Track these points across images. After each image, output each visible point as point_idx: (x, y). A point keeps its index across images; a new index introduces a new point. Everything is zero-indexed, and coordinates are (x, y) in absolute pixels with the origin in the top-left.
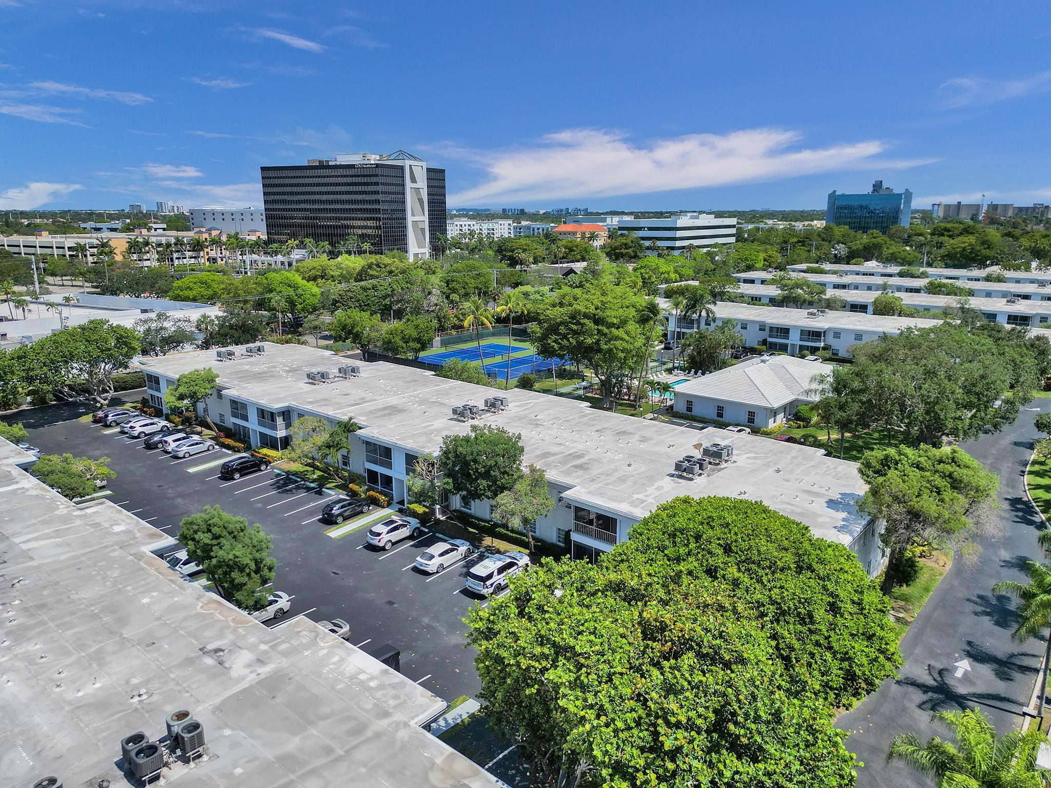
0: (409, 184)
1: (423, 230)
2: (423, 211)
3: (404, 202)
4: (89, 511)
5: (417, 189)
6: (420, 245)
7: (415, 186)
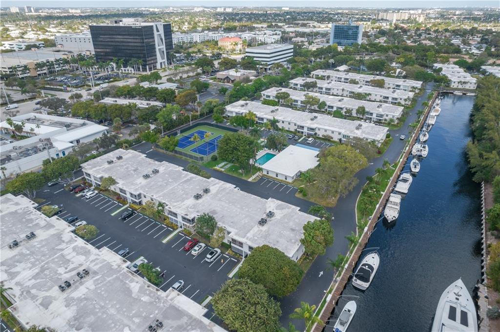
0: (156, 33)
1: (163, 52)
2: (163, 43)
3: (154, 41)
5: (160, 35)
6: (163, 58)
7: (159, 33)
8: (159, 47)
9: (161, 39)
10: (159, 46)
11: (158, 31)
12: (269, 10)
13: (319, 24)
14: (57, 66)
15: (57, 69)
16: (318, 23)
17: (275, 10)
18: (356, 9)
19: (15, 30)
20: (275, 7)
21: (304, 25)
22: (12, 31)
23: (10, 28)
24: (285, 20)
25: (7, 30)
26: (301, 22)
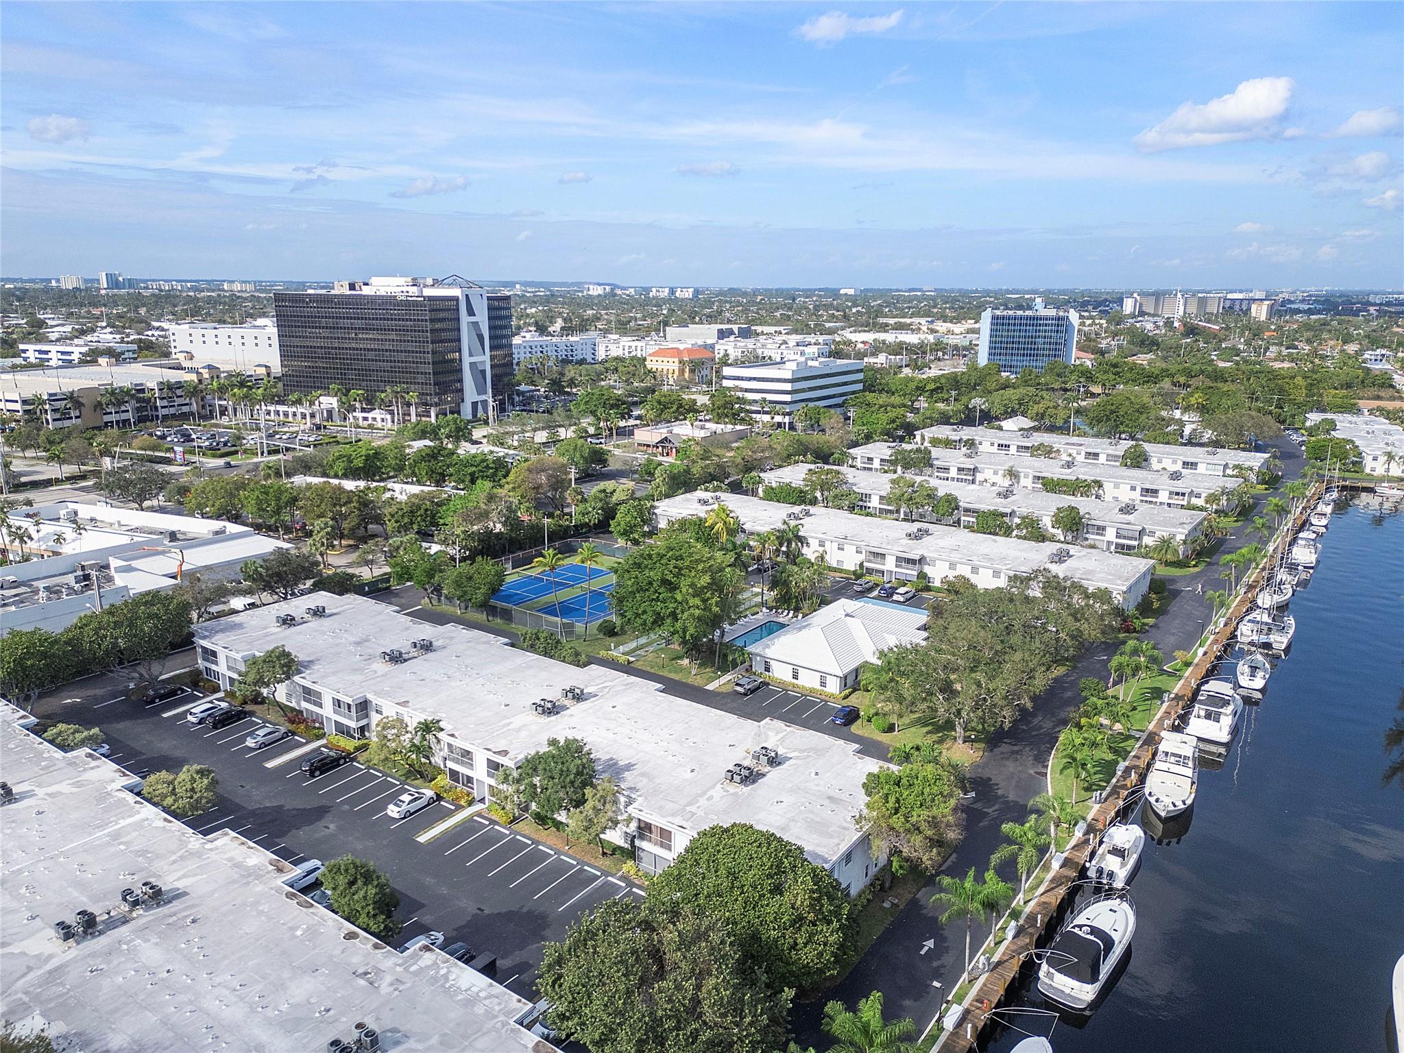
0: (465, 319)
1: (483, 372)
2: (483, 349)
3: (459, 340)
4: (217, 843)
5: (476, 324)
6: (481, 390)
7: (472, 319)
8: (473, 359)
9: (481, 338)
10: (471, 355)
11: (471, 312)
12: (800, 296)
13: (949, 325)
14: (165, 403)
15: (165, 412)
16: (944, 322)
17: (820, 296)
18: (1064, 292)
19: (63, 325)
20: (820, 290)
21: (900, 327)
22: (52, 327)
23: (50, 323)
24: (845, 316)
25: (42, 324)
26: (892, 321)
